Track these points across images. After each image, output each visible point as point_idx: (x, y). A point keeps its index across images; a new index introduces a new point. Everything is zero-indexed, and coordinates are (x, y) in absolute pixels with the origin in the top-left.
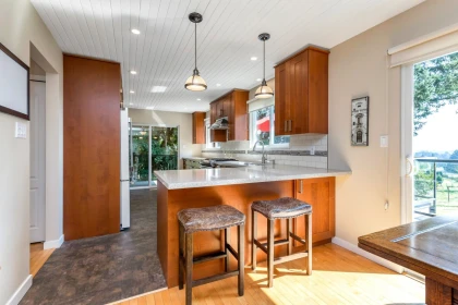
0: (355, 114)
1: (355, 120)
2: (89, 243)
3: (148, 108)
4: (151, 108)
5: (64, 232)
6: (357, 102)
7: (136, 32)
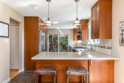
0: (121, 29)
1: (121, 32)
2: (29, 72)
3: (57, 28)
4: (58, 28)
5: (24, 68)
6: (121, 23)
7: (36, 8)
